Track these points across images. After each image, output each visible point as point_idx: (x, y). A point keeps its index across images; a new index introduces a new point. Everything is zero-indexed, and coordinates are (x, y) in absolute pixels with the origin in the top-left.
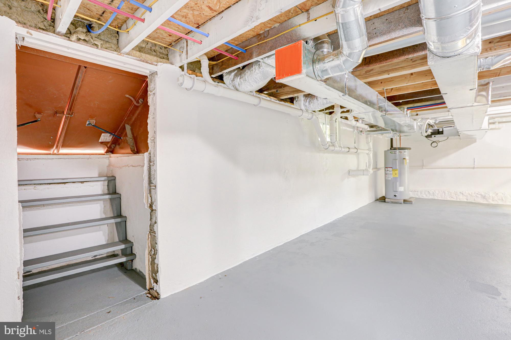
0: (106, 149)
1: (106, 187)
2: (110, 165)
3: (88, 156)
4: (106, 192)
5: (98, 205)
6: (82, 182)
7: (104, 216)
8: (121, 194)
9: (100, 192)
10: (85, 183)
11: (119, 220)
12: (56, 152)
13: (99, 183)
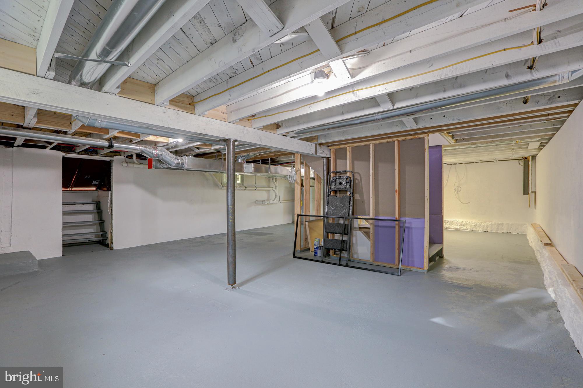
0: (96, 188)
1: (96, 207)
2: (98, 196)
3: (87, 191)
4: (96, 209)
5: (91, 216)
6: (83, 204)
7: (94, 220)
8: (102, 210)
9: (92, 209)
10: (85, 205)
11: (100, 222)
12: (70, 189)
13: (92, 205)
